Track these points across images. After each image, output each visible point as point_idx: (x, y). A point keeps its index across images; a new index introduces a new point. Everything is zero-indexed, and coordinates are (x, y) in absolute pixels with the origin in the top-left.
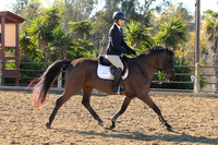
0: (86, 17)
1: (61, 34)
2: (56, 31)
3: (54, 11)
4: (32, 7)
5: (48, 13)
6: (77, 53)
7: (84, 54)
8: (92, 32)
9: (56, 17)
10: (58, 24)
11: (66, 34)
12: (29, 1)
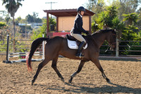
0: (134, 11)
1: (118, 22)
2: (114, 20)
3: (113, 8)
4: (99, 5)
5: (109, 9)
6: (128, 34)
7: (133, 34)
8: (137, 21)
9: (114, 11)
10: (116, 16)
11: (121, 22)
12: (97, 2)
